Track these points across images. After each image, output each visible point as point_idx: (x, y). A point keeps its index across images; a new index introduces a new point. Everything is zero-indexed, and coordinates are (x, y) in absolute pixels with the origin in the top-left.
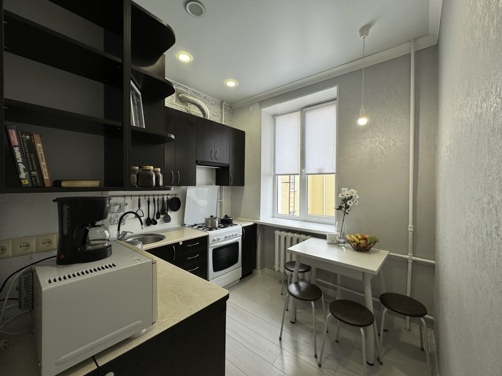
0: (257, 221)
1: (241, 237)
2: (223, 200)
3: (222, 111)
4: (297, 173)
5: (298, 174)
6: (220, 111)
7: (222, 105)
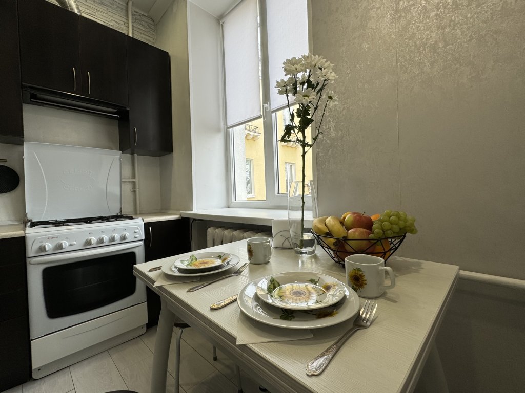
0: (186, 213)
1: (142, 243)
2: (136, 180)
3: (128, 20)
4: (257, 114)
5: (259, 117)
6: (125, 21)
7: (127, 11)
